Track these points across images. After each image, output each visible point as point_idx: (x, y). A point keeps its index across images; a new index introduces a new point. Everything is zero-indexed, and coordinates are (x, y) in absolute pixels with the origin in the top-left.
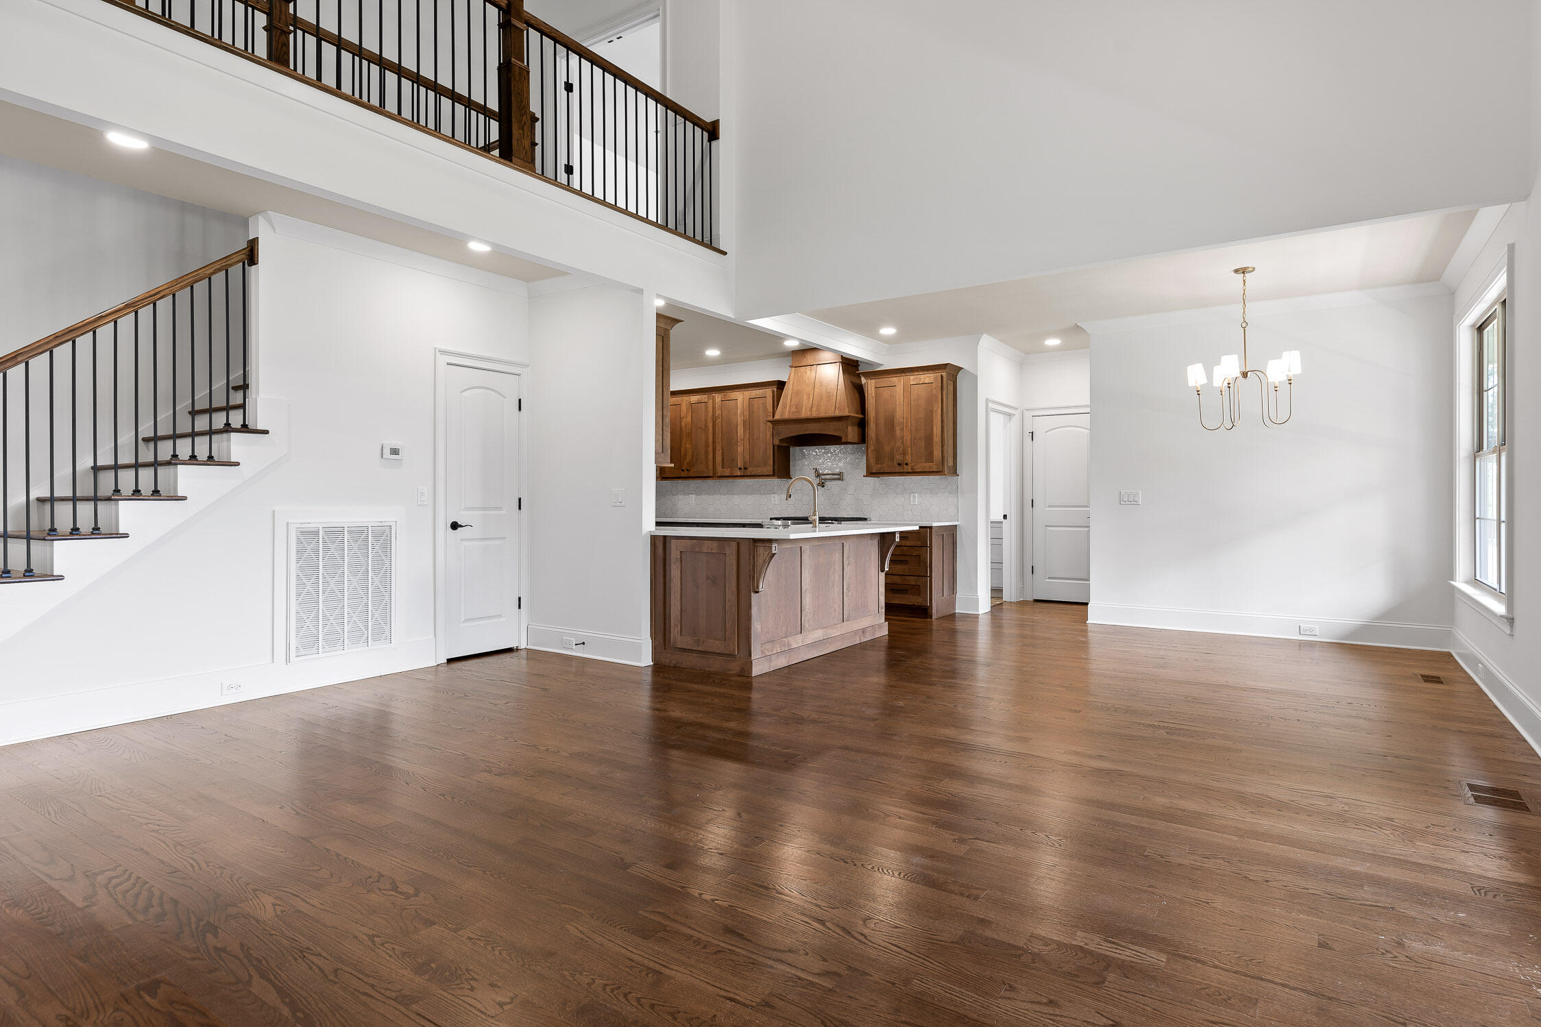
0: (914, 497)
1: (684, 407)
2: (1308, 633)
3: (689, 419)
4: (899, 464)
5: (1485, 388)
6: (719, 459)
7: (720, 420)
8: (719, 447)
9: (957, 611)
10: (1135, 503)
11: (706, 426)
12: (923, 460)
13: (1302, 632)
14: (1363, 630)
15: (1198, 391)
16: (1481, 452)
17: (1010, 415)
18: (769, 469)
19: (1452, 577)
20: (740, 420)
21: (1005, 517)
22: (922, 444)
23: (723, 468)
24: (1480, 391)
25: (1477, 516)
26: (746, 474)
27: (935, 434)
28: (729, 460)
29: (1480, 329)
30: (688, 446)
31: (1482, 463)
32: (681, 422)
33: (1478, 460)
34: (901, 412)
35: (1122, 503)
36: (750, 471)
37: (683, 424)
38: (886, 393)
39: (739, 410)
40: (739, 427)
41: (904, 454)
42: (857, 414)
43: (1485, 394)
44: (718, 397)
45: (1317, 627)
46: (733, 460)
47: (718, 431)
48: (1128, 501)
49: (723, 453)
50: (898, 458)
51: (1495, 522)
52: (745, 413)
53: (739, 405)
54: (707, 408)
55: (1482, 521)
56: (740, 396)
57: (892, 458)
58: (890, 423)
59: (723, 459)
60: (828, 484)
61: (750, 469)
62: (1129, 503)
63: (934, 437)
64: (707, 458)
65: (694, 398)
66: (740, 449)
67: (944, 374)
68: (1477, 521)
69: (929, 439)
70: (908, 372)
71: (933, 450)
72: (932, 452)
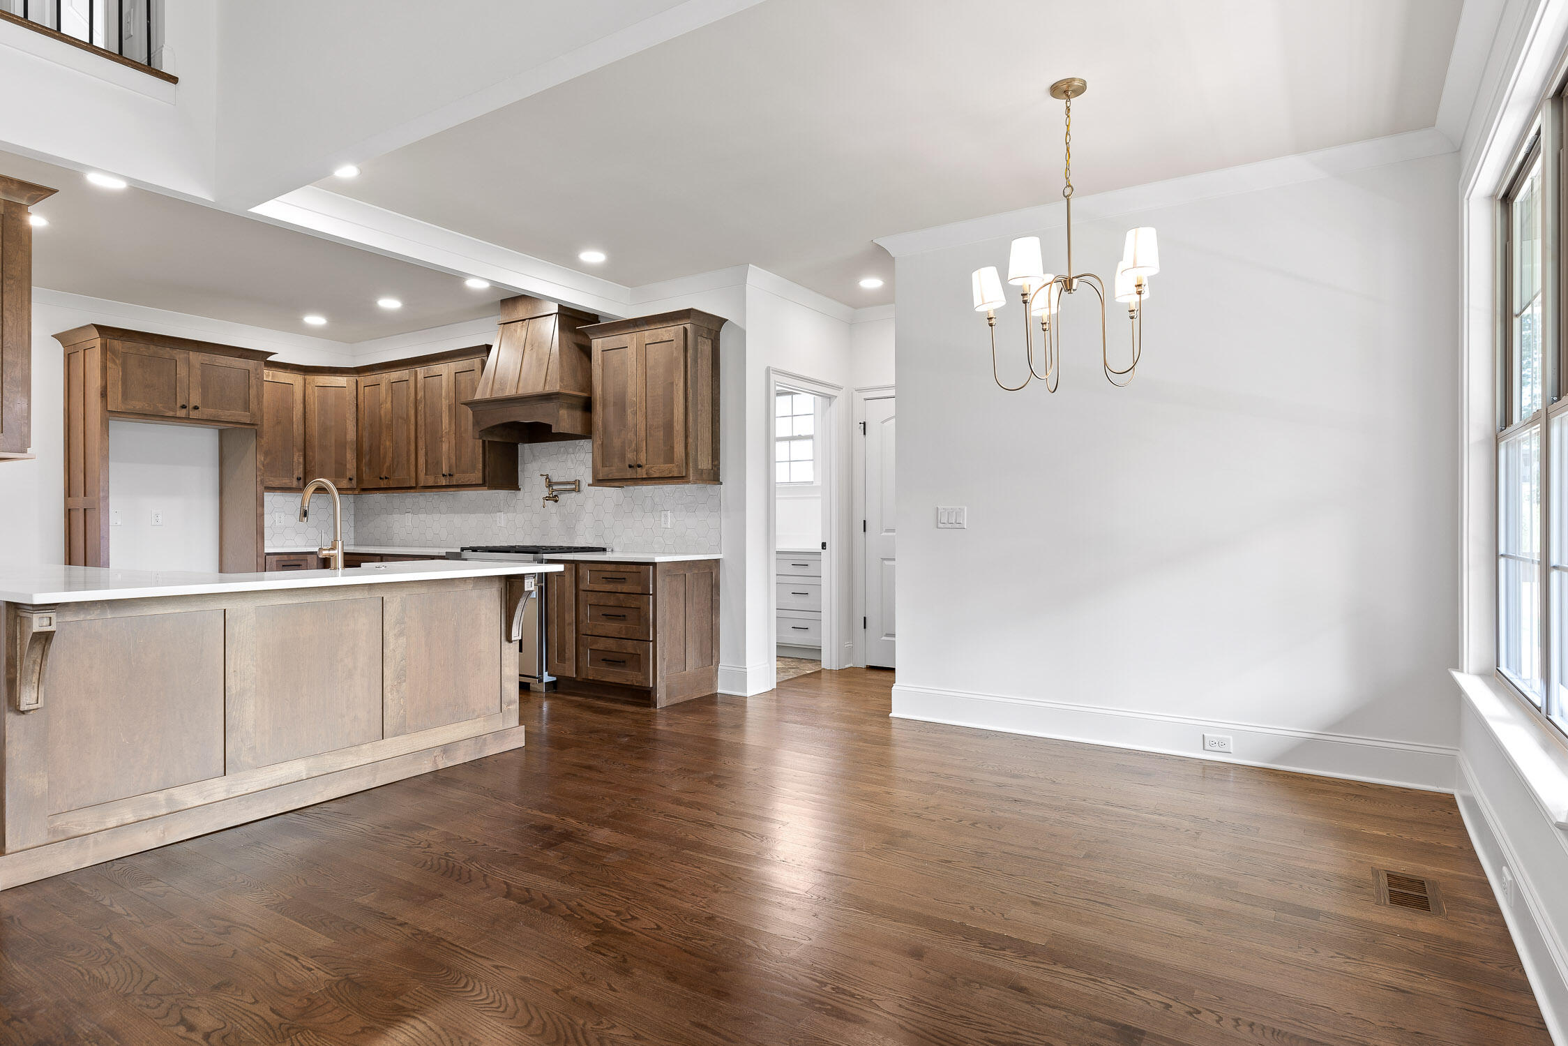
0: (666, 516)
1: (383, 387)
2: (1217, 748)
3: (389, 405)
4: (630, 466)
5: (1516, 309)
6: (422, 460)
7: (423, 406)
8: (421, 444)
9: (719, 691)
10: (958, 526)
11: (407, 415)
12: (662, 460)
13: (1207, 747)
14: (1305, 746)
15: (990, 319)
16: (1509, 429)
17: (830, 398)
18: (477, 476)
19: (1456, 664)
20: (445, 403)
21: (824, 545)
22: (660, 434)
23: (426, 474)
24: (1506, 315)
25: (1502, 550)
26: (453, 484)
27: (675, 419)
28: (433, 465)
29: (1507, 199)
30: (388, 443)
31: (1510, 451)
32: (380, 409)
33: (1502, 445)
34: (634, 389)
35: (941, 525)
36: (458, 478)
37: (382, 412)
38: (615, 357)
39: (443, 391)
40: (443, 415)
41: (637, 451)
42: (582, 391)
43: (1516, 321)
44: (421, 371)
45: (1231, 738)
46: (437, 463)
47: (421, 422)
48: (946, 523)
49: (426, 454)
50: (630, 456)
51: (1536, 567)
52: (451, 394)
53: (444, 384)
54: (409, 388)
55: (1510, 561)
56: (445, 370)
57: (623, 457)
58: (621, 405)
59: (426, 461)
60: (562, 497)
61: (457, 476)
62: (950, 526)
63: (675, 424)
64: (408, 461)
65: (395, 375)
66: (445, 447)
67: (688, 326)
68: (1502, 561)
69: (669, 427)
70: (643, 325)
71: (673, 443)
72: (672, 448)
